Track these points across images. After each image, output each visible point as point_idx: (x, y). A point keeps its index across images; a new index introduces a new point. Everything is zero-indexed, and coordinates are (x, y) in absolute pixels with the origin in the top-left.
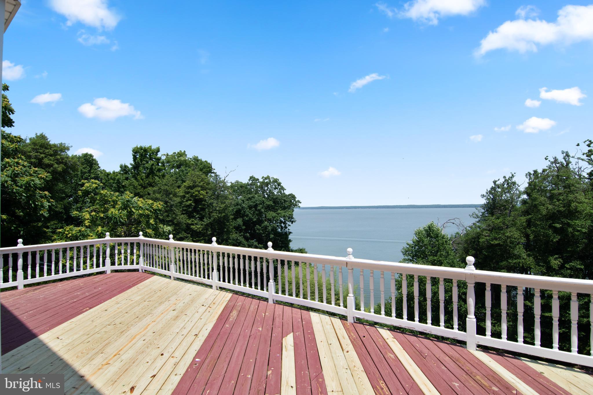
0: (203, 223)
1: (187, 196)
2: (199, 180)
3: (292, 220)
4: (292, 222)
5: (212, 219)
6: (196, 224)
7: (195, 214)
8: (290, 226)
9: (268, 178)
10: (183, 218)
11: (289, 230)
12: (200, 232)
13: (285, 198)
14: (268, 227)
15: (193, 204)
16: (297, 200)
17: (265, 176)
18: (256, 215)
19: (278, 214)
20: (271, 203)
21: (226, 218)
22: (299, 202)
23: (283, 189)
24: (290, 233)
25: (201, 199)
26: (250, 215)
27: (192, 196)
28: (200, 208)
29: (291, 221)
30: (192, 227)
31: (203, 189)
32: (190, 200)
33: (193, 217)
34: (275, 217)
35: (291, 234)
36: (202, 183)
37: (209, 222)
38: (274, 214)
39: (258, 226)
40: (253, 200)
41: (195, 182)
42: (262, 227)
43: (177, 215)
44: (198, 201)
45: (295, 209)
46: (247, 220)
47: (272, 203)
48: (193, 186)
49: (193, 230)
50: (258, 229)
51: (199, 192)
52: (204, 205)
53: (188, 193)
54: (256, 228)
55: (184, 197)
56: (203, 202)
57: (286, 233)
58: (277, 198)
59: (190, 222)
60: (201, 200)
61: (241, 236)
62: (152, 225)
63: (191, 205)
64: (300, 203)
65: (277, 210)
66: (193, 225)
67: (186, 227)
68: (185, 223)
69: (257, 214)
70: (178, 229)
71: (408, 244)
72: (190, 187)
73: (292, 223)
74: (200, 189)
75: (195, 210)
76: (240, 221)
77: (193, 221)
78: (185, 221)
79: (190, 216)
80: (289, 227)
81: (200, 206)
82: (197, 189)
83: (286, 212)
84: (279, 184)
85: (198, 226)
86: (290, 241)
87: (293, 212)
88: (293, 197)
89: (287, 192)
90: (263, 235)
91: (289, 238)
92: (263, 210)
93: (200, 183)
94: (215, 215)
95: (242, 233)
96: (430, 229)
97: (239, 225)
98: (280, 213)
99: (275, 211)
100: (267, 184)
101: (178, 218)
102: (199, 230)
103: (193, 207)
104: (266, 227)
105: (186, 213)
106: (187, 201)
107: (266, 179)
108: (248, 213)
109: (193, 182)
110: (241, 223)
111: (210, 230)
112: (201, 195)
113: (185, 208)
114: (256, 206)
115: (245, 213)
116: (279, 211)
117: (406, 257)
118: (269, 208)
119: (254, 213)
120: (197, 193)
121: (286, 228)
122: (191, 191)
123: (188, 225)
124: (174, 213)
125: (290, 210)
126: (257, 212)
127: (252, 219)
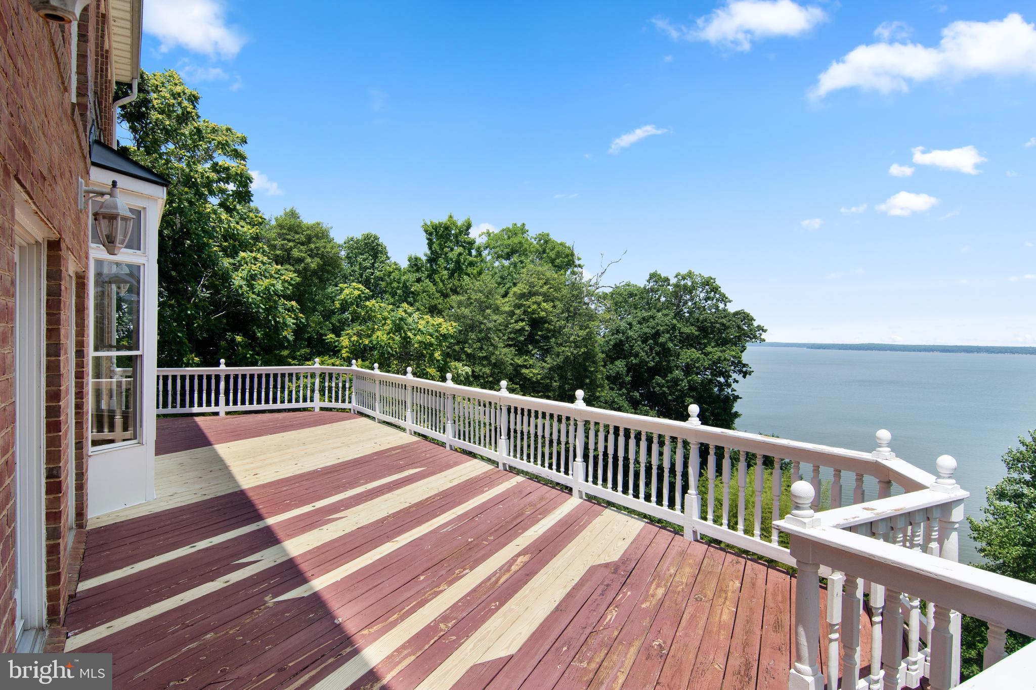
0: (544, 364)
1: (518, 311)
2: (542, 282)
3: (744, 369)
4: (745, 374)
5: (562, 358)
6: (531, 366)
7: (530, 347)
8: (737, 382)
9: (690, 275)
10: (506, 354)
11: (733, 390)
12: (538, 382)
13: (724, 321)
14: (682, 380)
15: (527, 328)
16: (755, 324)
17: (684, 272)
18: (656, 353)
19: (706, 354)
20: (693, 330)
21: (589, 356)
22: (761, 329)
23: (724, 299)
24: (736, 398)
25: (542, 318)
26: (643, 354)
27: (525, 312)
28: (539, 335)
29: (740, 372)
30: (524, 371)
31: (547, 298)
32: (523, 320)
33: (528, 352)
34: (698, 359)
35: (738, 400)
36: (546, 287)
37: (555, 363)
38: (697, 354)
39: (658, 379)
40: (652, 323)
41: (532, 285)
42: (667, 381)
43: (496, 347)
44: (536, 323)
45: (747, 344)
46: (636, 365)
47: (694, 331)
48: (530, 292)
49: (525, 378)
50: (658, 385)
51: (539, 304)
52: (549, 330)
53: (518, 306)
54: (654, 381)
55: (512, 314)
56: (546, 325)
57: (727, 397)
58: (705, 320)
59: (519, 361)
60: (543, 321)
61: (621, 396)
62: (438, 361)
63: (523, 329)
64: (765, 331)
65: (706, 346)
66: (526, 367)
67: (514, 370)
68: (511, 364)
69: (658, 354)
70: (499, 372)
72: (522, 296)
73: (744, 377)
74: (541, 298)
75: (531, 339)
76: (620, 365)
77: (525, 360)
78: (512, 359)
79: (521, 350)
80: (734, 386)
81: (539, 333)
82: (534, 299)
83: (725, 351)
84: (715, 289)
85: (534, 371)
86: (736, 415)
87: (742, 352)
88: (746, 318)
89: (732, 308)
90: (670, 398)
91: (734, 410)
92: (670, 345)
93: (542, 287)
94: (568, 351)
95: (624, 391)
97: (618, 373)
98: (711, 353)
99: (701, 347)
100: (690, 290)
101: (497, 353)
102: (537, 379)
103: (526, 333)
104: (676, 381)
105: (514, 345)
106: (516, 322)
107: (684, 278)
108: (637, 349)
109: (530, 286)
110: (624, 370)
111: (557, 379)
112: (542, 311)
113: (512, 336)
114: (657, 335)
115: (632, 350)
116: (709, 349)
118: (688, 341)
119: (651, 349)
120: (535, 307)
121: (729, 385)
122: (525, 303)
123: (517, 368)
124: (492, 345)
125: (734, 348)
126: (658, 349)
127: (647, 363)
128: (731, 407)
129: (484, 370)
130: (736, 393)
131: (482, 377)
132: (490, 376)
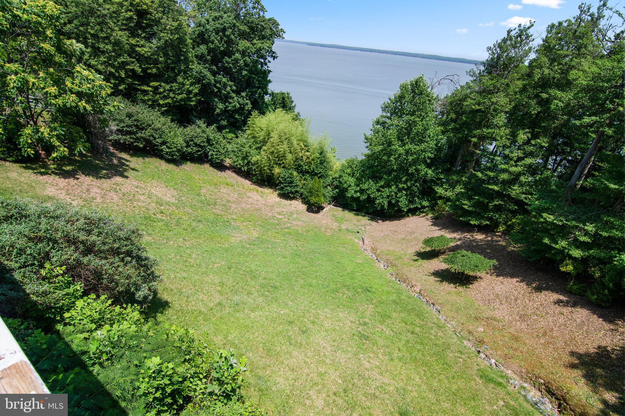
0: (151, 45)
1: (126, 3)
3: (274, 55)
4: (274, 58)
5: (163, 41)
6: (143, 46)
7: (140, 32)
8: (270, 62)
10: (122, 36)
11: (268, 67)
12: (149, 57)
13: (263, 24)
14: (240, 60)
15: (135, 17)
16: (280, 28)
19: (253, 45)
21: (181, 40)
22: (283, 31)
23: (263, 9)
24: (270, 71)
25: (145, 10)
26: (217, 42)
27: (131, 5)
28: (145, 24)
29: (272, 56)
30: (137, 49)
32: (131, 11)
33: (138, 36)
34: (249, 48)
37: (159, 45)
38: (248, 44)
39: (227, 59)
40: (221, 21)
42: (232, 60)
43: (113, 30)
44: (141, 14)
45: (275, 40)
46: (213, 48)
47: (246, 29)
49: (140, 54)
50: (227, 62)
52: (151, 20)
54: (224, 60)
55: (122, 5)
56: (149, 16)
57: (265, 71)
58: (253, 22)
59: (133, 41)
60: (146, 12)
61: (206, 68)
62: (51, 38)
63: (132, 18)
64: (285, 33)
65: (253, 39)
66: (138, 46)
67: (130, 48)
68: (127, 44)
69: (226, 42)
70: (119, 49)
71: (390, 99)
73: (274, 59)
75: (139, 26)
76: (203, 49)
77: (138, 41)
78: (127, 40)
79: (133, 33)
80: (269, 64)
81: (145, 22)
83: (263, 43)
85: (145, 49)
86: (270, 81)
87: (272, 44)
88: (275, 23)
89: (267, 16)
90: (234, 70)
91: (268, 79)
92: (233, 37)
94: (166, 36)
95: (207, 65)
96: (416, 84)
97: (202, 53)
98: (256, 44)
99: (250, 39)
101: (115, 34)
102: (147, 55)
103: (135, 21)
104: (237, 61)
105: (127, 30)
106: (126, 11)
108: (212, 38)
110: (206, 52)
111: (162, 56)
112: (144, 4)
113: (125, 22)
114: (224, 29)
115: (210, 38)
116: (255, 41)
117: (384, 114)
118: (243, 35)
119: (222, 39)
121: (266, 64)
123: (133, 46)
124: (110, 28)
125: (268, 41)
126: (225, 39)
127: (219, 47)
128: (267, 77)
129: (106, 47)
130: (269, 69)
131: (107, 52)
132: (113, 52)
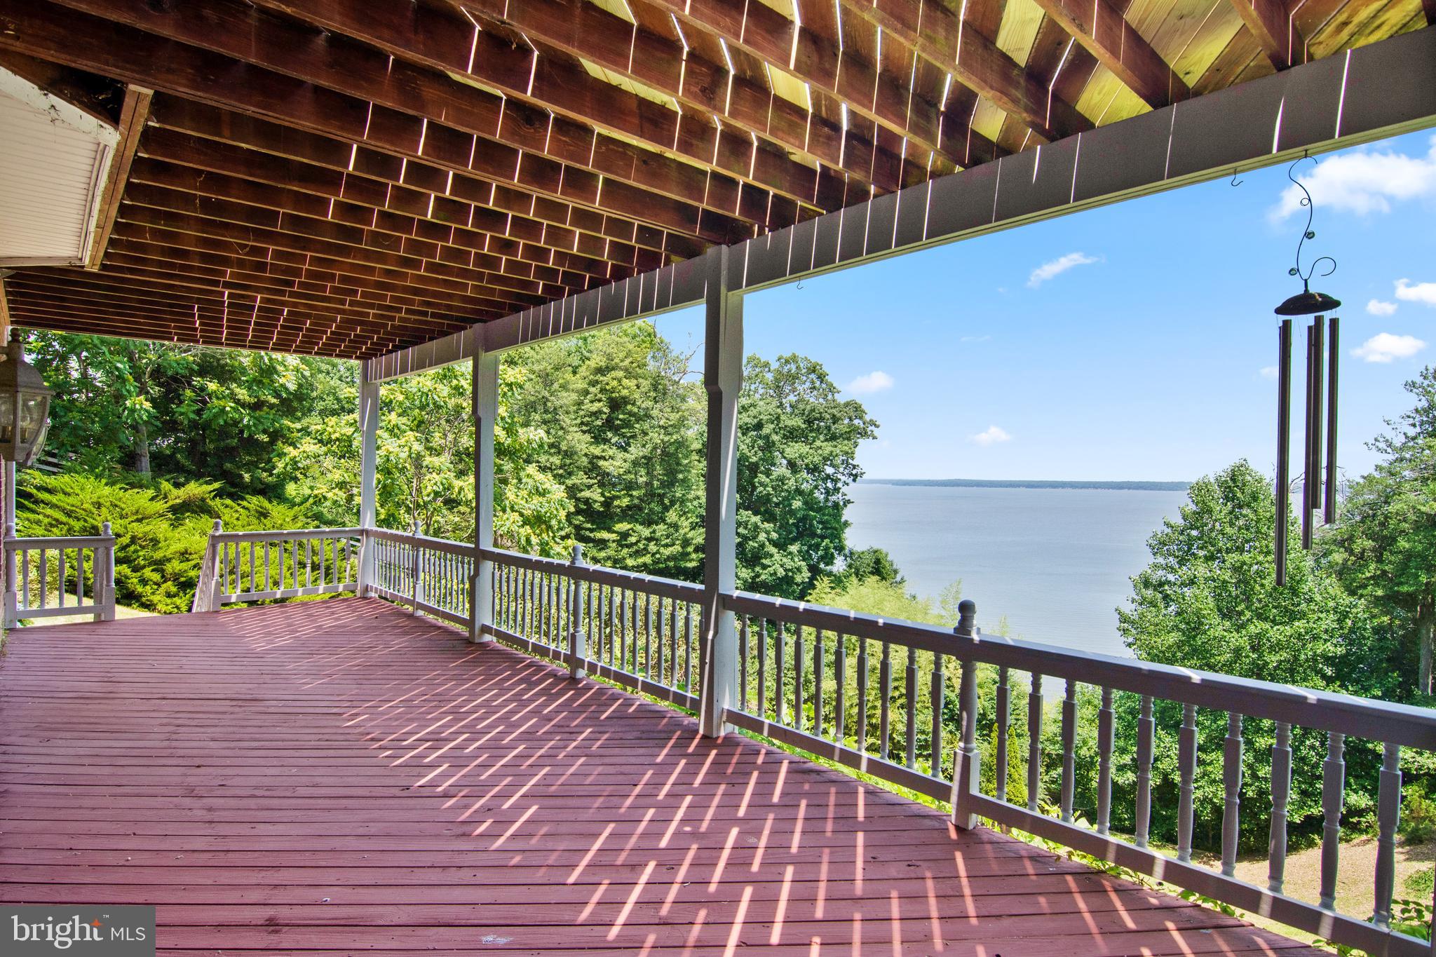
0: (627, 455)
1: (592, 389)
2: (621, 355)
3: (854, 472)
4: (856, 476)
5: (649, 447)
6: (612, 458)
7: (609, 435)
8: (847, 484)
9: (794, 359)
10: (580, 441)
11: (844, 495)
12: (620, 477)
13: (834, 411)
14: (789, 479)
15: (606, 410)
16: (867, 418)
17: (787, 355)
18: (759, 447)
19: (815, 450)
20: (798, 422)
22: (873, 423)
23: (832, 389)
24: (847, 503)
25: (624, 398)
27: (602, 391)
28: (621, 420)
29: (851, 473)
30: (601, 463)
31: (629, 374)
32: (600, 401)
33: (606, 441)
34: (807, 455)
35: (849, 505)
36: (627, 362)
37: (641, 454)
38: (805, 449)
39: (762, 477)
40: (753, 412)
41: (610, 357)
42: (772, 480)
43: (567, 432)
44: (616, 404)
45: (860, 441)
47: (800, 423)
48: (607, 367)
49: (604, 471)
50: (762, 484)
51: (620, 381)
52: (631, 414)
53: (593, 383)
54: (756, 480)
55: (587, 393)
56: (629, 407)
57: (836, 504)
58: (814, 410)
59: (596, 451)
60: (624, 402)
63: (600, 412)
64: (877, 426)
66: (604, 458)
67: (589, 463)
68: (586, 455)
69: (762, 449)
71: (1167, 525)
72: (600, 371)
73: (854, 480)
74: (621, 374)
75: (609, 424)
77: (603, 451)
78: (587, 448)
79: (598, 439)
80: (844, 489)
81: (621, 416)
82: (614, 374)
83: (836, 446)
84: (821, 377)
85: (615, 463)
86: (846, 524)
87: (854, 449)
88: (856, 409)
89: (841, 399)
90: (775, 500)
91: (843, 519)
92: (775, 438)
93: (622, 361)
94: (656, 437)
96: (1233, 480)
100: (792, 378)
101: (569, 437)
102: (618, 472)
103: (604, 417)
104: (782, 479)
105: (589, 432)
106: (592, 402)
107: (787, 362)
109: (608, 359)
111: (643, 474)
112: (624, 388)
113: (586, 419)
114: (759, 426)
116: (818, 443)
118: (792, 435)
120: (615, 383)
121: (837, 490)
122: (601, 378)
123: (593, 460)
124: (562, 428)
125: (846, 442)
126: (761, 442)
127: (748, 458)
128: (841, 514)
129: (552, 459)
130: (847, 498)
131: (550, 469)
132: (561, 468)
